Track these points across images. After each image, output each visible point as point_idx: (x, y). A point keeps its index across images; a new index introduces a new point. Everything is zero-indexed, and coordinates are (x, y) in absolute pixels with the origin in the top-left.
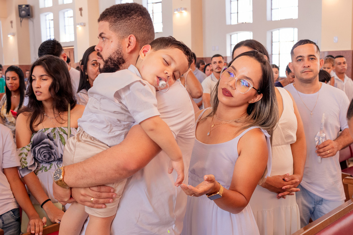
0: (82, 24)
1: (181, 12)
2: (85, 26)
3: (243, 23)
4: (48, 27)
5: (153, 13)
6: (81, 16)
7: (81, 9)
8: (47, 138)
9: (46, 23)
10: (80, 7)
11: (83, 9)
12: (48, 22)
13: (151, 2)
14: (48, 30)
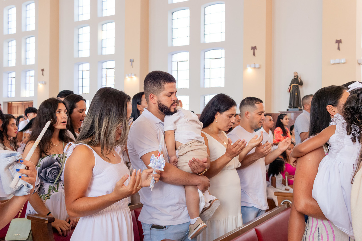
0: (43, 83)
1: (131, 77)
2: (45, 84)
3: (181, 88)
4: (10, 83)
5: (106, 76)
6: (42, 76)
7: (43, 70)
8: (56, 162)
9: (8, 80)
10: (42, 69)
11: (45, 70)
12: (10, 79)
13: (105, 68)
14: (10, 86)
